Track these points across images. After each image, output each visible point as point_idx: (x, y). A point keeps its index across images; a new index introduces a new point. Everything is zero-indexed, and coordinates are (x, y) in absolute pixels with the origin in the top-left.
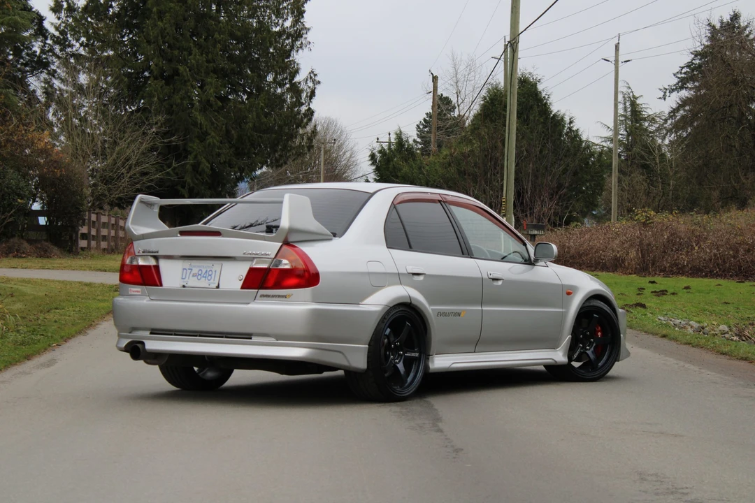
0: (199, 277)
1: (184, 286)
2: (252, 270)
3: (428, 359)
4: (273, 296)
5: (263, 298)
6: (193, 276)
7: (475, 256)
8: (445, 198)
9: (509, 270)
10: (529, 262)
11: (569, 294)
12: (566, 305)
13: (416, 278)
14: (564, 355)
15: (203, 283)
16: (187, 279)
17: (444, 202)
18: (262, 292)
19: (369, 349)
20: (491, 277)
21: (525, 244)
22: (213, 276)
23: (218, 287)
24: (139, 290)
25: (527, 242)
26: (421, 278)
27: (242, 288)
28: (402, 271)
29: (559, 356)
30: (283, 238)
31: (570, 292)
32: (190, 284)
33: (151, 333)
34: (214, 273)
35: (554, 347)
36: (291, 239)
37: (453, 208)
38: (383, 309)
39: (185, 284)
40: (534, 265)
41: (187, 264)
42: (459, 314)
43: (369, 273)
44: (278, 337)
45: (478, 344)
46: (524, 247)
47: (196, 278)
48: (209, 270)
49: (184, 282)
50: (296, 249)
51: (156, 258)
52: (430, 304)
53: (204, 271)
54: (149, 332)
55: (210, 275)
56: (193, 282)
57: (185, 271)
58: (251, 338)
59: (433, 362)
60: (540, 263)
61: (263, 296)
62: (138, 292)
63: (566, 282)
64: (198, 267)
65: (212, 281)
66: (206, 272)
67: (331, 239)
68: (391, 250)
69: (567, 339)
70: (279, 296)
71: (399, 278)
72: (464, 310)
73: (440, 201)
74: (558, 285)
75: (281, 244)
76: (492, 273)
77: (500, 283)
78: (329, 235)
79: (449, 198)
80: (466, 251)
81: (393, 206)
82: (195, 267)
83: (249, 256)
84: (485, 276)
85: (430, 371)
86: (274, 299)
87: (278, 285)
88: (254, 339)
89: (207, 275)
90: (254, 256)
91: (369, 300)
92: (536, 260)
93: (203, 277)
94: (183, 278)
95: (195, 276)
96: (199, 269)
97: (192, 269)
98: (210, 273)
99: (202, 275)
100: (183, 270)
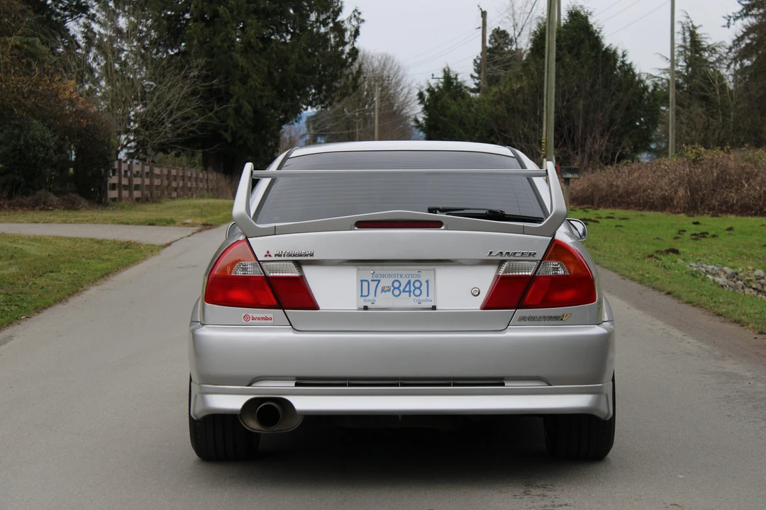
0: (397, 292)
1: (366, 308)
4: (542, 318)
5: (523, 322)
6: (383, 290)
15: (406, 301)
16: (371, 296)
18: (521, 312)
22: (424, 288)
23: (434, 308)
27: (484, 308)
32: (380, 304)
33: (297, 385)
34: (424, 285)
39: (369, 304)
41: (368, 273)
47: (389, 293)
48: (412, 280)
49: (365, 300)
51: (299, 264)
53: (404, 282)
54: (293, 383)
55: (416, 288)
56: (384, 300)
57: (365, 283)
58: (503, 385)
61: (523, 319)
62: (266, 319)
64: (389, 276)
65: (424, 296)
66: (409, 282)
70: (550, 318)
75: (551, 238)
82: (383, 276)
83: (496, 257)
86: (543, 322)
88: (508, 385)
89: (411, 288)
90: (507, 258)
93: (404, 291)
94: (362, 296)
95: (389, 290)
96: (394, 279)
97: (379, 281)
98: (417, 285)
99: (402, 289)
100: (362, 281)
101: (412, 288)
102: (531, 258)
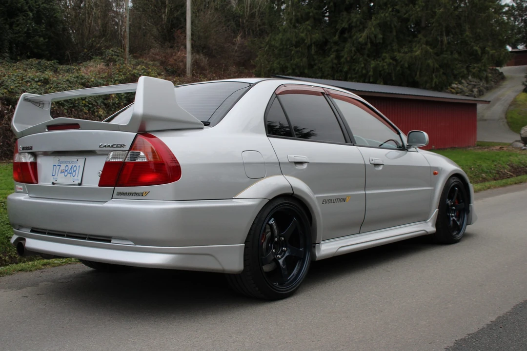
0: (66, 173)
1: (53, 184)
2: (108, 165)
3: (314, 247)
4: (130, 194)
5: (119, 197)
6: (61, 172)
7: (357, 144)
8: (328, 91)
9: (386, 155)
10: (402, 148)
11: (435, 174)
12: (434, 184)
13: (299, 167)
14: (432, 226)
15: (68, 180)
17: (327, 94)
18: (119, 189)
19: (246, 247)
20: (373, 162)
21: (399, 133)
22: (77, 171)
23: (80, 184)
24: (21, 187)
25: (400, 131)
26: (305, 166)
27: (100, 185)
28: (283, 159)
29: (429, 227)
30: (137, 127)
31: (436, 172)
32: (59, 181)
33: (32, 231)
34: (78, 168)
35: (425, 220)
36: (149, 128)
37: (337, 102)
38: (261, 202)
39: (54, 181)
40: (408, 151)
41: (57, 160)
42: (344, 200)
43: (244, 164)
44: (137, 241)
45: (362, 226)
46: (398, 136)
47: (63, 174)
48: (74, 165)
49: (54, 178)
50: (153, 139)
51: (34, 155)
52: (315, 192)
53: (70, 166)
54: (30, 231)
55: (74, 171)
56: (61, 179)
57: (55, 167)
58: (110, 241)
59: (319, 249)
60: (412, 149)
61: (119, 194)
62: (21, 189)
63: (433, 164)
64: (65, 162)
65: (76, 177)
66: (72, 168)
67: (202, 128)
68: (271, 139)
69: (435, 212)
70: (136, 194)
71: (281, 167)
72: (349, 196)
73: (323, 94)
74: (428, 167)
75: (136, 134)
76: (372, 158)
77: (381, 168)
78: (199, 124)
79: (332, 92)
80: (348, 139)
81: (275, 95)
82: (62, 162)
83: (105, 149)
84: (367, 163)
85: (317, 259)
86: (131, 197)
87: (135, 181)
88: (114, 242)
90: (109, 149)
91: (243, 194)
92: (409, 147)
93: (69, 173)
94: (53, 175)
95: (63, 172)
96: (66, 165)
97: (60, 165)
98: (75, 169)
99: (68, 171)
100: (54, 165)
101: (73, 171)
102: (122, 149)
